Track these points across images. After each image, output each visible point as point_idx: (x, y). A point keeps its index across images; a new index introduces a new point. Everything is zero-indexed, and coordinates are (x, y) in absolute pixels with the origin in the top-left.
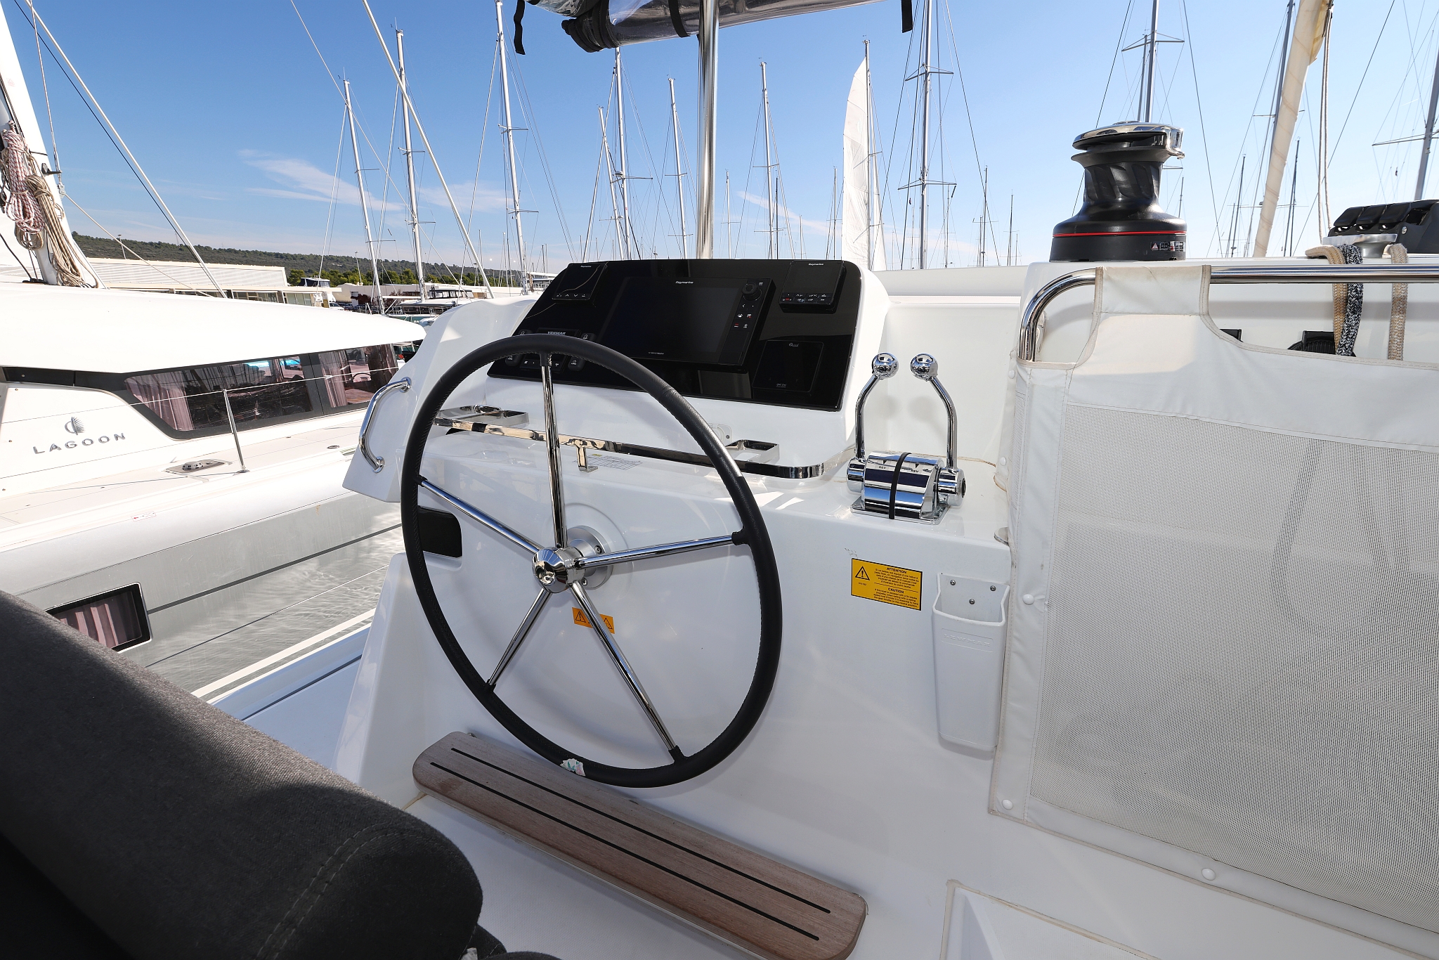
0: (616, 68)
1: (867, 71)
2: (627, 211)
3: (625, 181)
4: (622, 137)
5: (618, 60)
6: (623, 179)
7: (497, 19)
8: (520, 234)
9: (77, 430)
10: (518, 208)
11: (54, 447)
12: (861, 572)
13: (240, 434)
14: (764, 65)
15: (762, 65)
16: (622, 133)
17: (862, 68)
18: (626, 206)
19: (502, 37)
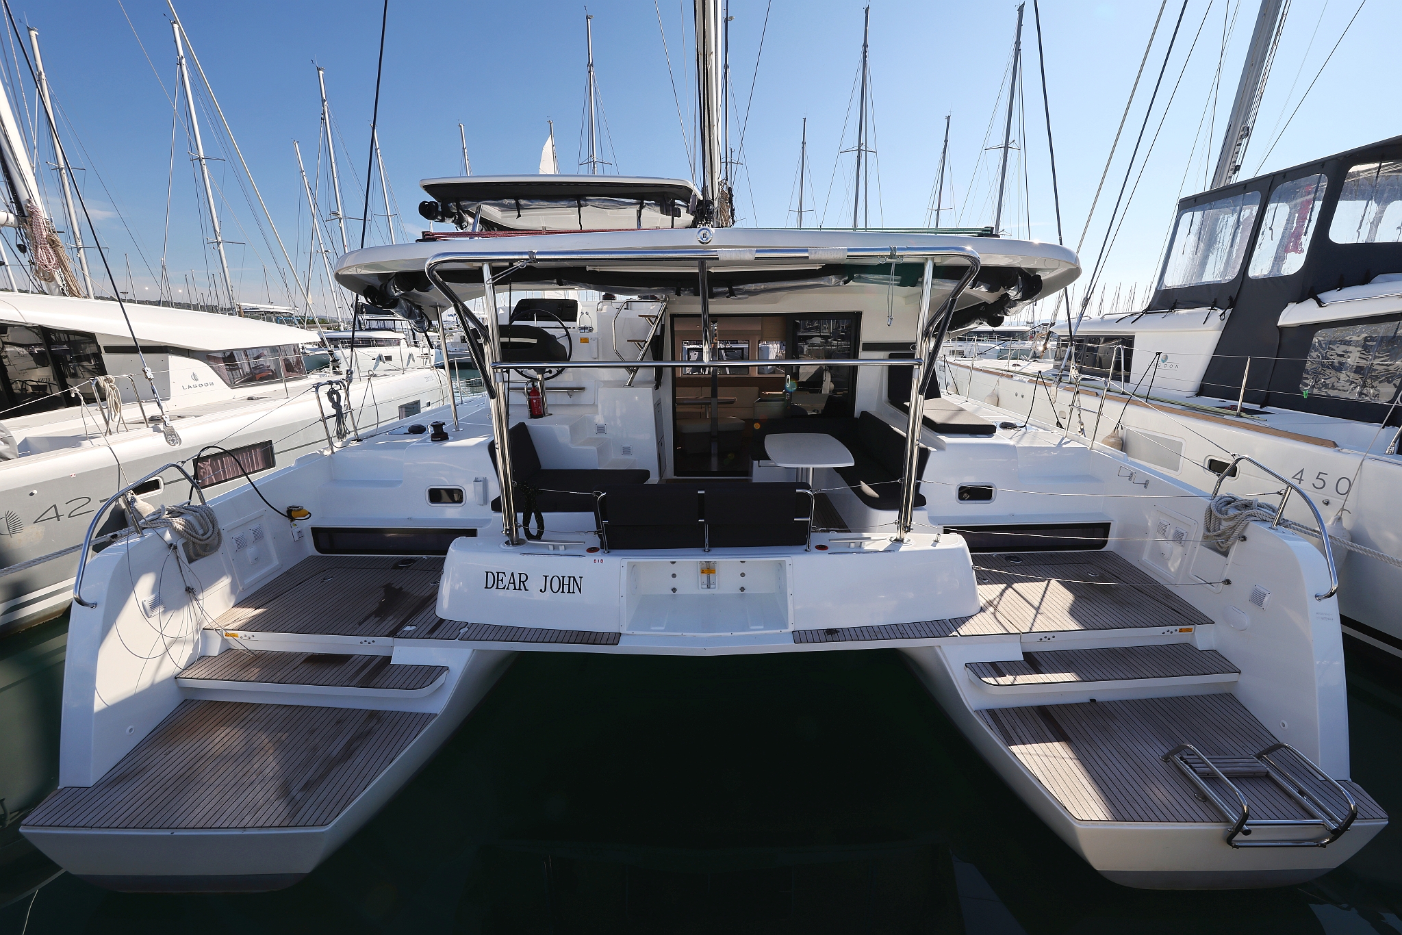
0: (324, 114)
1: (553, 146)
2: (346, 248)
3: (342, 221)
4: (336, 180)
5: (326, 107)
6: (340, 219)
7: (176, 42)
8: (225, 265)
9: (196, 380)
10: (220, 239)
11: (190, 387)
12: (581, 339)
13: (287, 383)
14: (462, 126)
15: (461, 127)
16: (335, 176)
17: (549, 142)
18: (345, 244)
19: (184, 61)
